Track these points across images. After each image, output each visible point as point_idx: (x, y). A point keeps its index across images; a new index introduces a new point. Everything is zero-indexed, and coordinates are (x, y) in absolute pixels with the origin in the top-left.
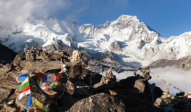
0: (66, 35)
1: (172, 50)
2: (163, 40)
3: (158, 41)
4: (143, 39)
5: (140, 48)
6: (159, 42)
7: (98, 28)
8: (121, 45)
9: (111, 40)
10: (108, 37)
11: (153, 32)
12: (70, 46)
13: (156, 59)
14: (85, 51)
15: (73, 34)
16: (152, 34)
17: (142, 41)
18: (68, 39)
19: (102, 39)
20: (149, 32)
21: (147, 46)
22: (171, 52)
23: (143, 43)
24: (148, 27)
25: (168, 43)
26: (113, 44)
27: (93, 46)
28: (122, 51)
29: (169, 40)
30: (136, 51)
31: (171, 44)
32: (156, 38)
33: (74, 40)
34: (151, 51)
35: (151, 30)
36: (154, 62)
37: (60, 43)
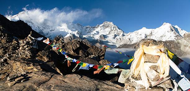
0: (77, 31)
1: (130, 40)
2: (125, 34)
3: (123, 34)
4: (115, 34)
5: (114, 38)
6: (123, 35)
7: (93, 28)
8: (105, 37)
9: (100, 34)
10: (98, 33)
11: (120, 30)
12: (79, 37)
13: (122, 44)
14: (86, 40)
15: (80, 31)
16: (120, 31)
17: (115, 35)
18: (77, 33)
19: (95, 34)
20: (119, 30)
21: (118, 37)
22: (129, 40)
23: (115, 36)
24: (118, 28)
25: (128, 36)
26: (101, 36)
27: (90, 37)
28: (105, 39)
29: (128, 34)
30: (112, 39)
31: (129, 37)
32: (122, 33)
33: (81, 34)
34: (119, 40)
35: (119, 29)
36: (121, 45)
37: (74, 35)
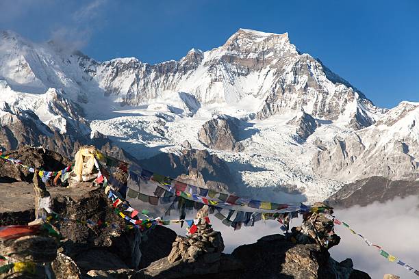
0: (51, 94)
1: (406, 149)
2: (374, 114)
3: (358, 116)
4: (309, 109)
5: (301, 139)
6: (362, 121)
7: (161, 71)
8: (238, 130)
9: (205, 115)
10: (192, 103)
11: (342, 87)
12: (63, 130)
13: (351, 176)
14: (116, 149)
15: (75, 91)
16: (338, 95)
17: (307, 118)
18: (56, 107)
19: (172, 109)
20: (330, 87)
21: (324, 133)
22: (400, 153)
23: (309, 124)
24: (325, 70)
25: (391, 123)
26: (211, 128)
27: (142, 132)
28: (241, 148)
29: (394, 113)
30: (286, 149)
31: (402, 129)
32: (352, 107)
33: (79, 110)
34: (335, 149)
35: (335, 80)
36: (346, 188)
37: (30, 120)
